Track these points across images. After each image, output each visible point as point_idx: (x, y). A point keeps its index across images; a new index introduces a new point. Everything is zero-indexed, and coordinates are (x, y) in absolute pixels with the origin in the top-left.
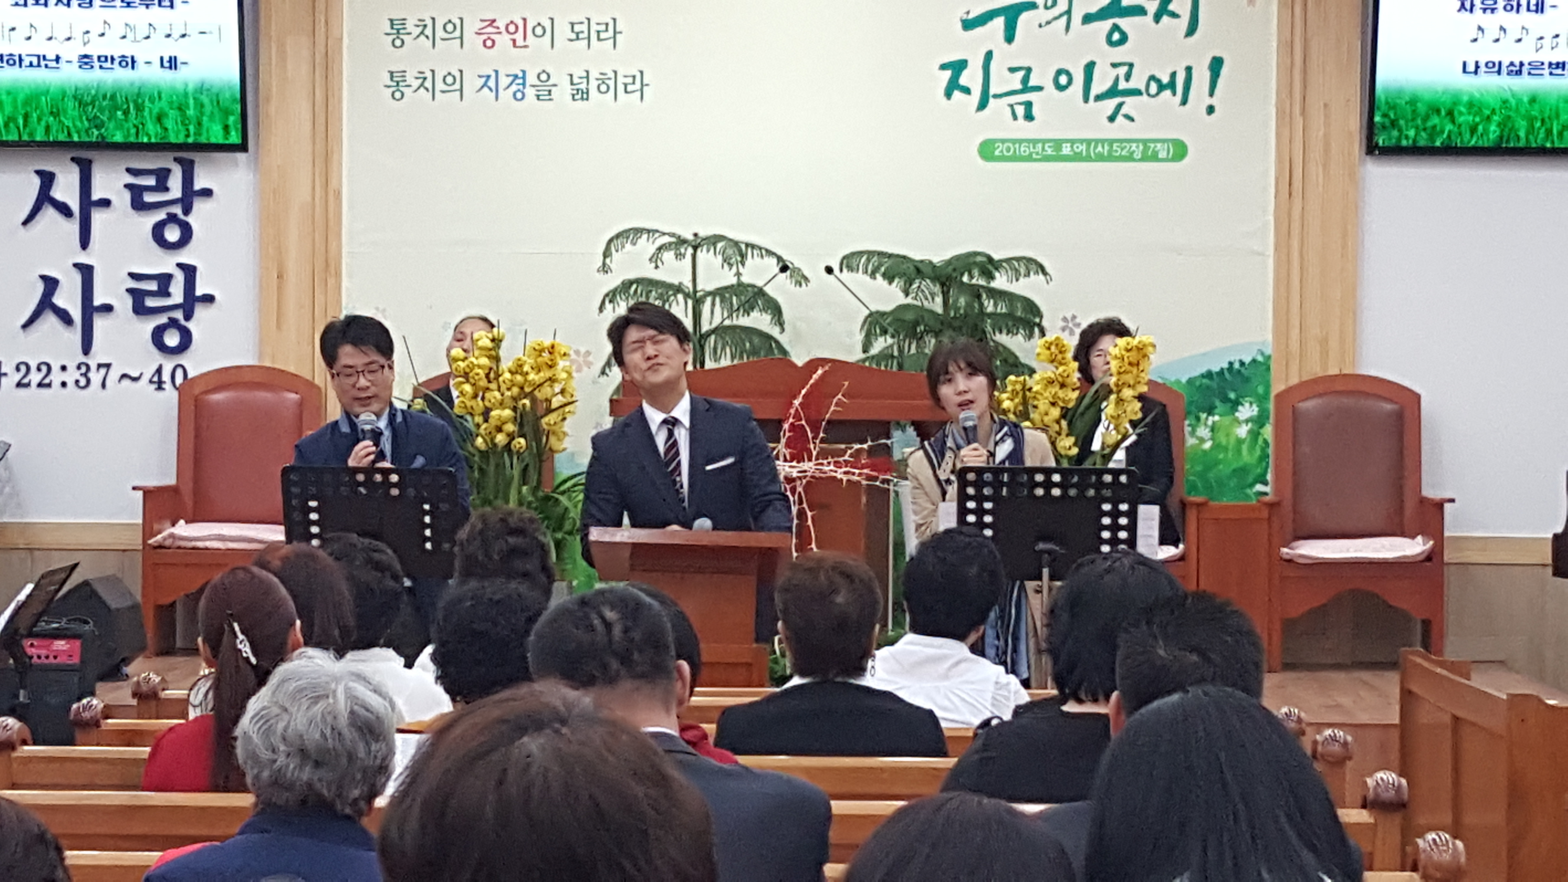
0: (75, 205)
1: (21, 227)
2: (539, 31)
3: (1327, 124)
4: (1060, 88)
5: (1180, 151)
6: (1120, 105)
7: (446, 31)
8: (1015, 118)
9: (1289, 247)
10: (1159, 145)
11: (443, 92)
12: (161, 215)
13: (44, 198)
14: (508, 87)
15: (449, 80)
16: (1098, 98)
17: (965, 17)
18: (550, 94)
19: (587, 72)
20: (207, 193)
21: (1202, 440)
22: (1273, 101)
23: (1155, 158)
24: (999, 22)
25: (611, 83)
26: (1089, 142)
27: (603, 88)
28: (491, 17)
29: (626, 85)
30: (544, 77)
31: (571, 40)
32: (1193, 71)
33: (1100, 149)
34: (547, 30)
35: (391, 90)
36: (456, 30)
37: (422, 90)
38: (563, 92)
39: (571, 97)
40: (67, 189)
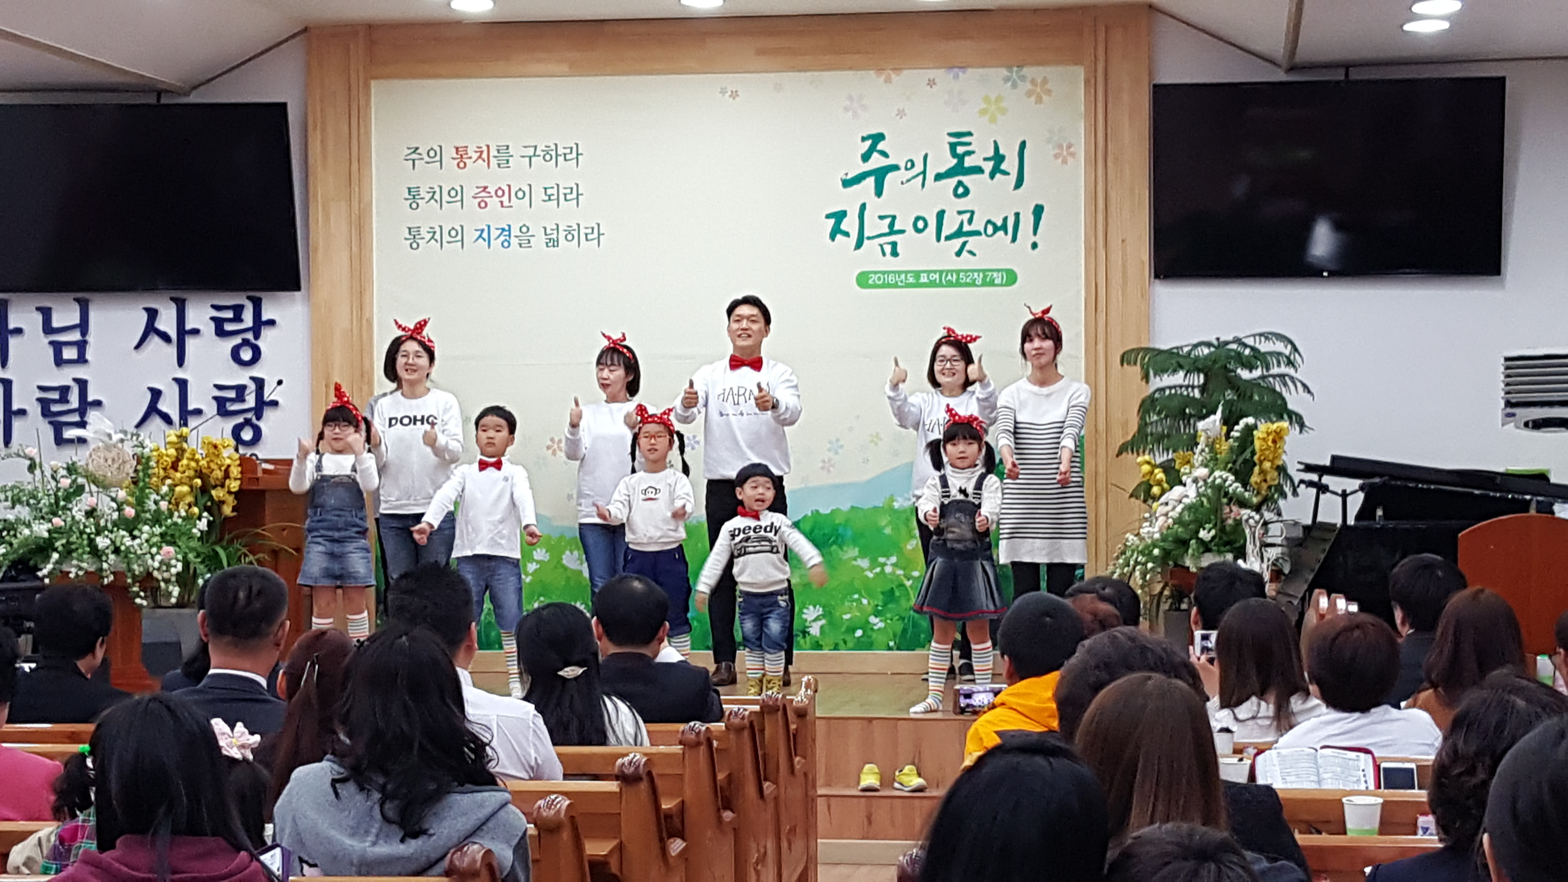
0: (173, 334)
1: (134, 352)
2: (520, 194)
3: (1124, 254)
4: (918, 231)
5: (1011, 278)
6: (964, 244)
7: (450, 196)
8: (884, 254)
10: (995, 274)
11: (448, 242)
12: (237, 340)
13: (150, 329)
14: (498, 237)
15: (453, 233)
16: (948, 238)
17: (844, 177)
18: (529, 242)
19: (557, 225)
20: (272, 323)
22: (1083, 238)
23: (992, 284)
24: (871, 181)
25: (576, 233)
26: (941, 272)
27: (570, 237)
28: (486, 185)
29: (586, 235)
30: (524, 229)
31: (544, 201)
32: (1021, 217)
33: (949, 277)
34: (526, 194)
35: (409, 242)
36: (458, 195)
37: (433, 241)
38: (539, 240)
39: (545, 245)
40: (167, 322)
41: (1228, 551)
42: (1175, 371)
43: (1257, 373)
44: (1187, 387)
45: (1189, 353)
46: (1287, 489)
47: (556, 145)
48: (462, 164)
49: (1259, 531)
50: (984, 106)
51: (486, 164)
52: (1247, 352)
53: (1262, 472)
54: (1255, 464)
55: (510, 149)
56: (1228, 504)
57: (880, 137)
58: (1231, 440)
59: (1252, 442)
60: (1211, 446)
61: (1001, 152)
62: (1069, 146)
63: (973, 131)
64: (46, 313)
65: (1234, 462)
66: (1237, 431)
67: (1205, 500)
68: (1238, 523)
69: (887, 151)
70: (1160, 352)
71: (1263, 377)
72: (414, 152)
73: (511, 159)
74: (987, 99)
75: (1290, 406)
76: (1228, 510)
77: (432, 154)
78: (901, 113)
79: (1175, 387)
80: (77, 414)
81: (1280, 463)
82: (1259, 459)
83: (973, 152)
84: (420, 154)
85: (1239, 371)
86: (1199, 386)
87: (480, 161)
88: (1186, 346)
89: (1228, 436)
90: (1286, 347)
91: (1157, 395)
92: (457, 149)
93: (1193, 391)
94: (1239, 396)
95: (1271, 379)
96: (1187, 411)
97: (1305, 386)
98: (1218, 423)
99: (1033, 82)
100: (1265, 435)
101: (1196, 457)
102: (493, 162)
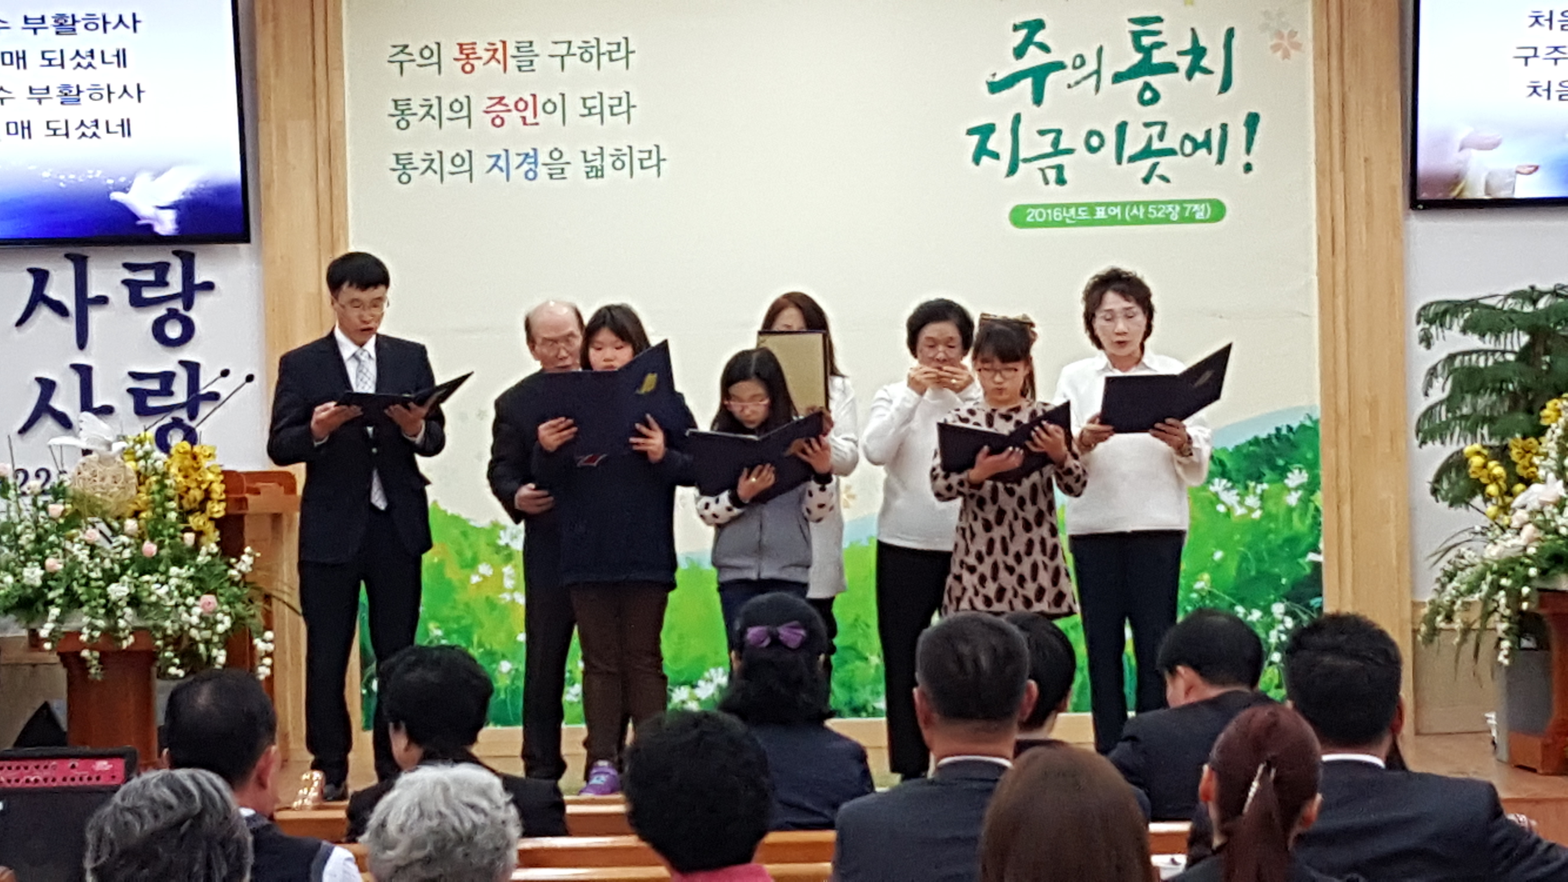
0: (70, 303)
1: (15, 328)
2: (550, 107)
3: (1368, 179)
4: (1092, 150)
5: (1217, 211)
6: (1155, 166)
7: (452, 110)
8: (1047, 182)
9: (1334, 306)
10: (1196, 207)
11: (453, 174)
12: (161, 311)
13: (38, 298)
14: (519, 166)
15: (458, 161)
16: (1132, 159)
17: (991, 79)
18: (562, 173)
19: (602, 148)
20: (208, 286)
21: (1251, 510)
22: (1313, 156)
23: (1192, 219)
24: (1027, 84)
25: (626, 159)
26: (1123, 205)
27: (618, 164)
28: (499, 94)
29: (642, 160)
30: (556, 155)
31: (583, 115)
32: (1229, 129)
33: (1135, 211)
34: (558, 107)
35: (398, 173)
36: (464, 109)
37: (430, 172)
38: (576, 169)
39: (585, 175)
40: (61, 287)
47: (598, 40)
48: (468, 68)
51: (501, 66)
55: (534, 48)
57: (1038, 25)
61: (1202, 43)
62: (1293, 34)
63: (1163, 16)
69: (1048, 43)
72: (402, 51)
73: (536, 59)
77: (427, 53)
83: (1164, 44)
84: (411, 54)
87: (493, 63)
92: (461, 45)
102: (512, 63)
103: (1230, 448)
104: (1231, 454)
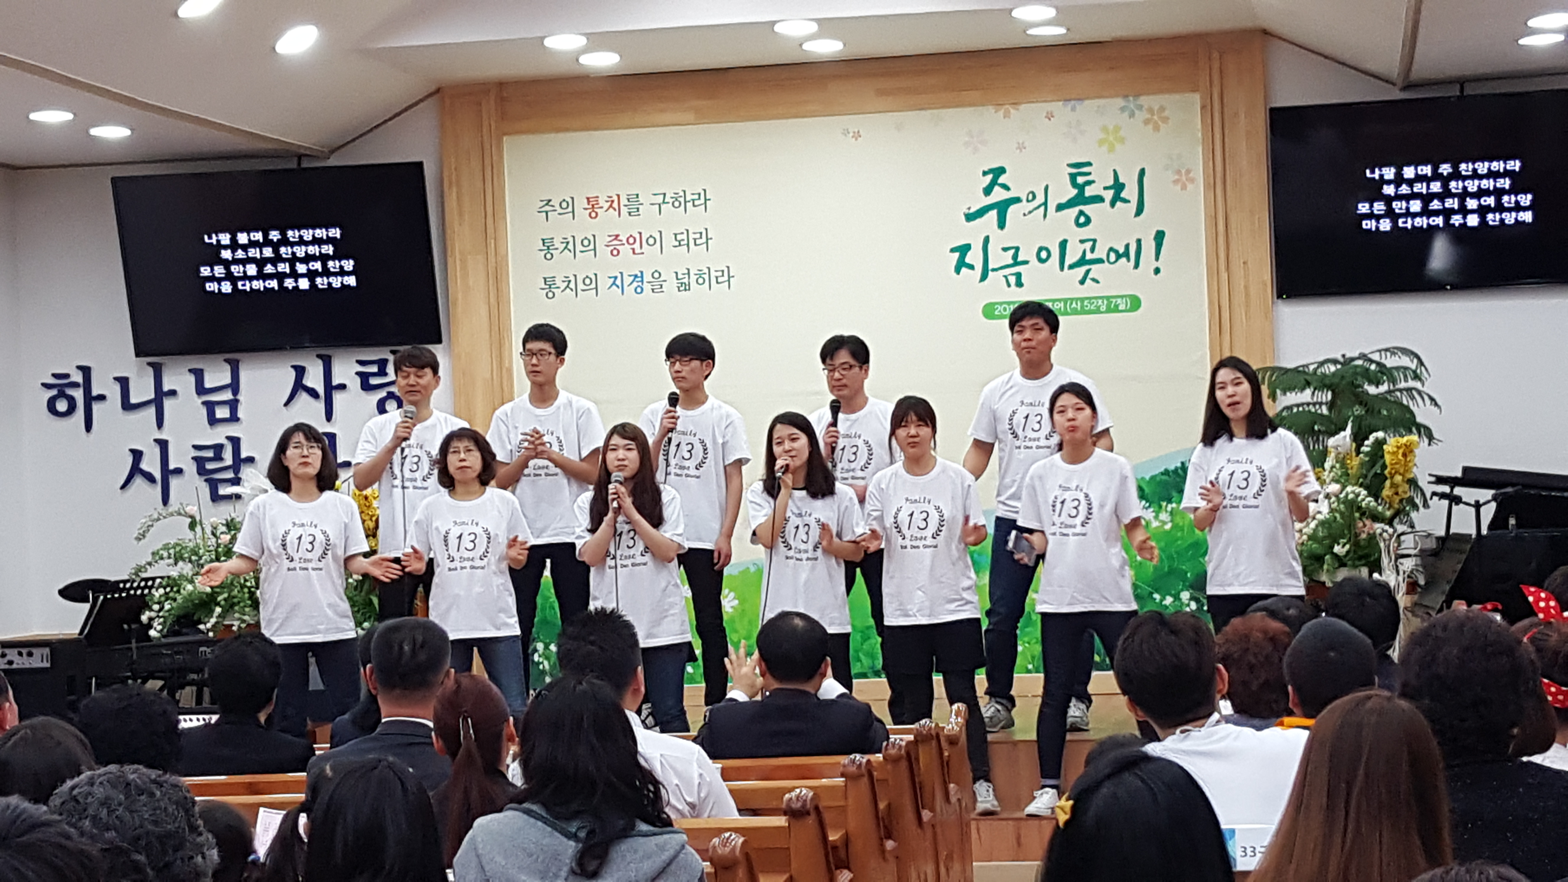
0: (321, 390)
1: (284, 406)
2: (651, 241)
3: (1246, 276)
4: (1041, 261)
5: (1135, 303)
6: (1088, 271)
7: (583, 245)
8: (1009, 285)
10: (1119, 301)
11: (583, 290)
12: (383, 394)
13: (299, 386)
14: (631, 283)
15: (588, 281)
16: (1071, 267)
17: (967, 211)
18: (661, 287)
19: (688, 270)
21: (1164, 523)
22: (1204, 263)
23: (1116, 310)
24: (994, 213)
25: (706, 277)
26: (1065, 301)
27: (701, 281)
28: (616, 233)
29: (717, 278)
30: (656, 275)
31: (675, 246)
32: (1142, 243)
33: (1074, 305)
34: (657, 241)
35: (545, 292)
36: (590, 244)
37: (568, 290)
38: (671, 285)
39: (677, 289)
40: (314, 379)
41: (1363, 565)
42: (1302, 389)
43: (1383, 388)
44: (1314, 404)
45: (1315, 370)
46: (1418, 501)
47: (684, 192)
48: (593, 214)
49: (1393, 544)
50: (1102, 136)
51: (617, 213)
52: (1373, 367)
53: (1394, 485)
54: (1386, 478)
55: (640, 198)
56: (1360, 519)
57: (1001, 171)
58: (1361, 455)
59: (1383, 457)
60: (1342, 461)
61: (1121, 181)
62: (1188, 172)
63: (1092, 162)
64: (199, 375)
65: (1365, 477)
66: (1367, 446)
67: (1337, 515)
68: (1372, 537)
69: (1010, 185)
70: (1287, 371)
71: (1389, 392)
72: (547, 204)
73: (640, 207)
74: (1105, 129)
75: (1419, 419)
76: (1361, 524)
77: (564, 205)
78: (1021, 147)
79: (1302, 404)
80: (231, 471)
81: (1412, 476)
82: (1390, 473)
83: (1093, 182)
84: (553, 206)
85: (1366, 387)
86: (1326, 404)
87: (611, 210)
88: (1312, 364)
89: (1358, 452)
90: (1412, 361)
91: (1284, 414)
92: (588, 199)
93: (1320, 407)
94: (1367, 412)
95: (1398, 394)
96: (1316, 428)
97: (1432, 399)
98: (1348, 439)
99: (1151, 111)
100: (1395, 449)
101: (1326, 473)
102: (624, 210)
103: (1147, 478)
104: (1148, 482)
